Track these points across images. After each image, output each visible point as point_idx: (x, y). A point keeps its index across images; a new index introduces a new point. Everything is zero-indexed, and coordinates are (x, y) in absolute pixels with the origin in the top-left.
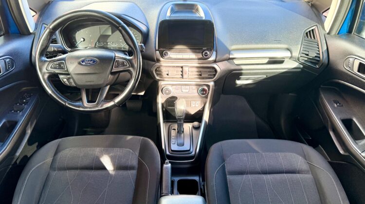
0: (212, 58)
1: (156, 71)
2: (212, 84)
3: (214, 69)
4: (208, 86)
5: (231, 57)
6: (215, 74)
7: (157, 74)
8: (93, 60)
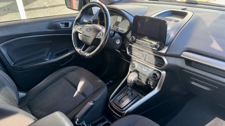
0: (164, 51)
1: (129, 49)
2: (164, 73)
3: (163, 60)
4: (160, 73)
5: (181, 56)
6: (163, 65)
7: (129, 51)
8: (91, 30)
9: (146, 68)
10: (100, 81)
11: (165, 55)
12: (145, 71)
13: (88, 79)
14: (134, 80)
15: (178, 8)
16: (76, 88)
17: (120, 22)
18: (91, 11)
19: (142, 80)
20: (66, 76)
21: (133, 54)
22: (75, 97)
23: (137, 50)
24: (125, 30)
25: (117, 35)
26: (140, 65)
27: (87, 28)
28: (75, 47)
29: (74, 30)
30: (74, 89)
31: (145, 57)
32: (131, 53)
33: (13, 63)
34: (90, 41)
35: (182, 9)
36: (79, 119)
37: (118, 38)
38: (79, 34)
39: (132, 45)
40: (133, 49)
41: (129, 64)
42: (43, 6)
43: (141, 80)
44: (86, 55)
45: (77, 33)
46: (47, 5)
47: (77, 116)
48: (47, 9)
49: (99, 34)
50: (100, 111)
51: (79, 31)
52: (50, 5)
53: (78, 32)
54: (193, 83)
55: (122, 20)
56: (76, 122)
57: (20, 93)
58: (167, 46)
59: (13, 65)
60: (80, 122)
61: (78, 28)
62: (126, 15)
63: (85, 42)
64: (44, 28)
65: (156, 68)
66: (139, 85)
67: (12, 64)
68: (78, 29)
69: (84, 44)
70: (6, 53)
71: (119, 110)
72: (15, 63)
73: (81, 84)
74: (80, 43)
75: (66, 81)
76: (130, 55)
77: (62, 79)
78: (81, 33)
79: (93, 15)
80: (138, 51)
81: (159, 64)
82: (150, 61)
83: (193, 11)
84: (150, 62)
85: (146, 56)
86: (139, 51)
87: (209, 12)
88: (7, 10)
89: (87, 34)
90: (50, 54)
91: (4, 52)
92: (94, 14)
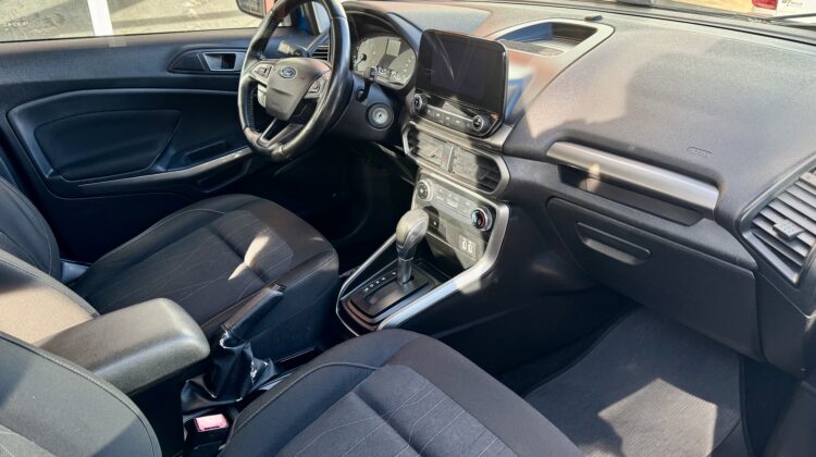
0: (499, 140)
1: (409, 137)
2: (504, 211)
3: (498, 169)
4: (493, 211)
5: (549, 154)
6: (497, 184)
7: (410, 145)
8: (292, 73)
9: (457, 197)
10: (319, 239)
11: (503, 152)
12: (454, 209)
13: (280, 232)
14: (414, 234)
15: (575, 17)
16: (242, 258)
17: (394, 58)
18: (311, 21)
19: (448, 237)
20: (215, 223)
21: (419, 154)
22: (233, 279)
23: (431, 140)
24: (404, 79)
25: (374, 93)
26: (442, 189)
27: (283, 67)
28: (246, 126)
29: (247, 76)
30: (235, 258)
31: (452, 162)
32: (415, 152)
33: (52, 170)
34: (288, 107)
35: (588, 19)
36: (231, 334)
37: (381, 105)
38: (260, 87)
39: (418, 126)
40: (421, 137)
41: (411, 189)
42: (178, 13)
43: (444, 238)
44: (274, 152)
45: (253, 85)
46: (193, 12)
47: (227, 325)
48: (194, 22)
49: (314, 85)
50: (309, 329)
51: (259, 78)
52: (202, 12)
53: (258, 82)
54: (590, 243)
55: (400, 52)
56: (222, 343)
57: (66, 264)
58: (509, 122)
59: (52, 175)
60: (234, 342)
61: (256, 69)
62: (405, 32)
63: (276, 112)
64: (154, 68)
65: (478, 192)
66: (441, 257)
67: (47, 172)
68: (258, 73)
69: (273, 118)
70: (32, 135)
71: (362, 320)
72: (57, 172)
73: (257, 245)
74: (261, 117)
75: (213, 236)
76: (412, 157)
77: (202, 230)
78: (266, 83)
79: (318, 33)
80: (434, 145)
81: (486, 180)
82: (465, 172)
83: (614, 25)
84: (465, 176)
85: (453, 157)
86: (436, 142)
87: (662, 29)
88: (55, 22)
89: (281, 85)
90: (172, 152)
91: (25, 130)
92: (320, 31)
